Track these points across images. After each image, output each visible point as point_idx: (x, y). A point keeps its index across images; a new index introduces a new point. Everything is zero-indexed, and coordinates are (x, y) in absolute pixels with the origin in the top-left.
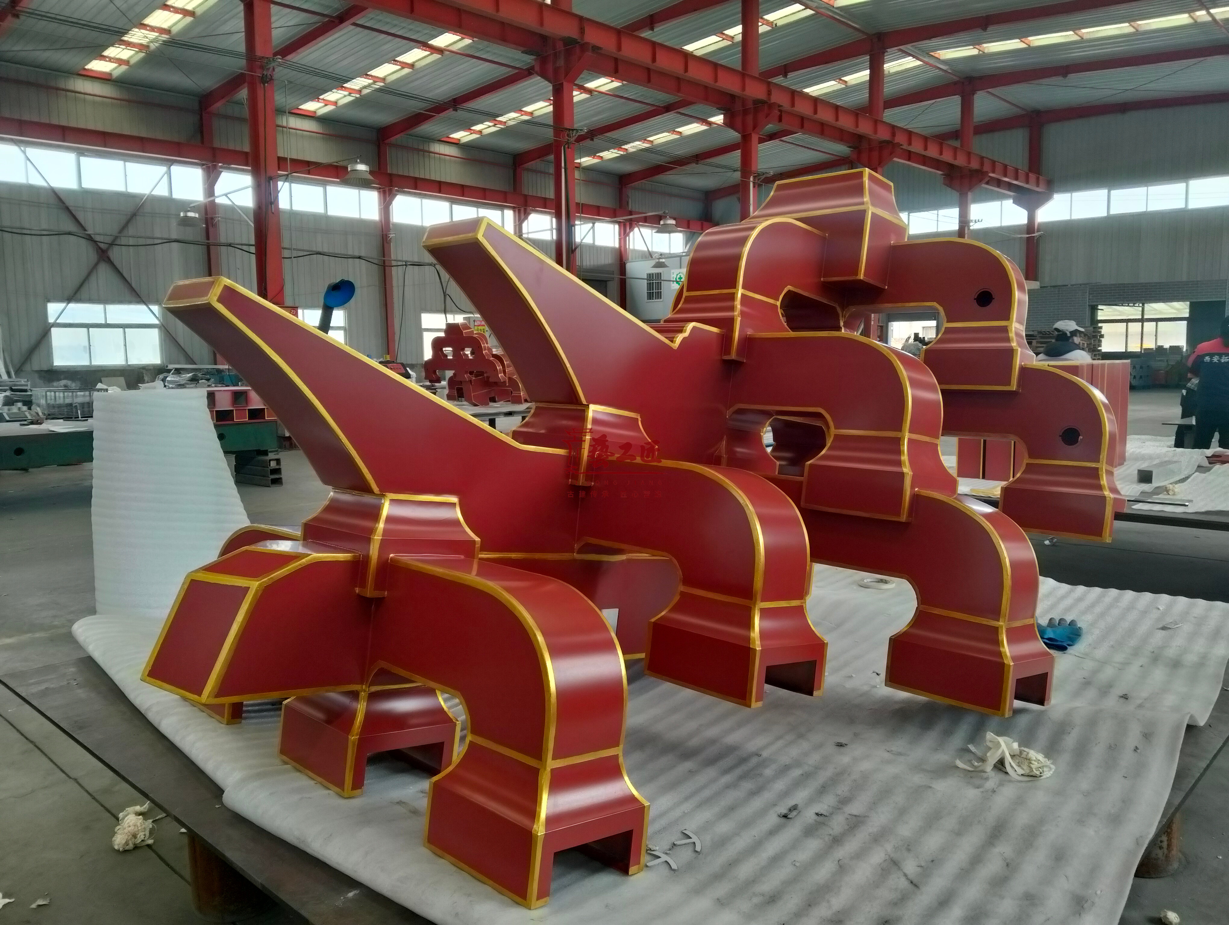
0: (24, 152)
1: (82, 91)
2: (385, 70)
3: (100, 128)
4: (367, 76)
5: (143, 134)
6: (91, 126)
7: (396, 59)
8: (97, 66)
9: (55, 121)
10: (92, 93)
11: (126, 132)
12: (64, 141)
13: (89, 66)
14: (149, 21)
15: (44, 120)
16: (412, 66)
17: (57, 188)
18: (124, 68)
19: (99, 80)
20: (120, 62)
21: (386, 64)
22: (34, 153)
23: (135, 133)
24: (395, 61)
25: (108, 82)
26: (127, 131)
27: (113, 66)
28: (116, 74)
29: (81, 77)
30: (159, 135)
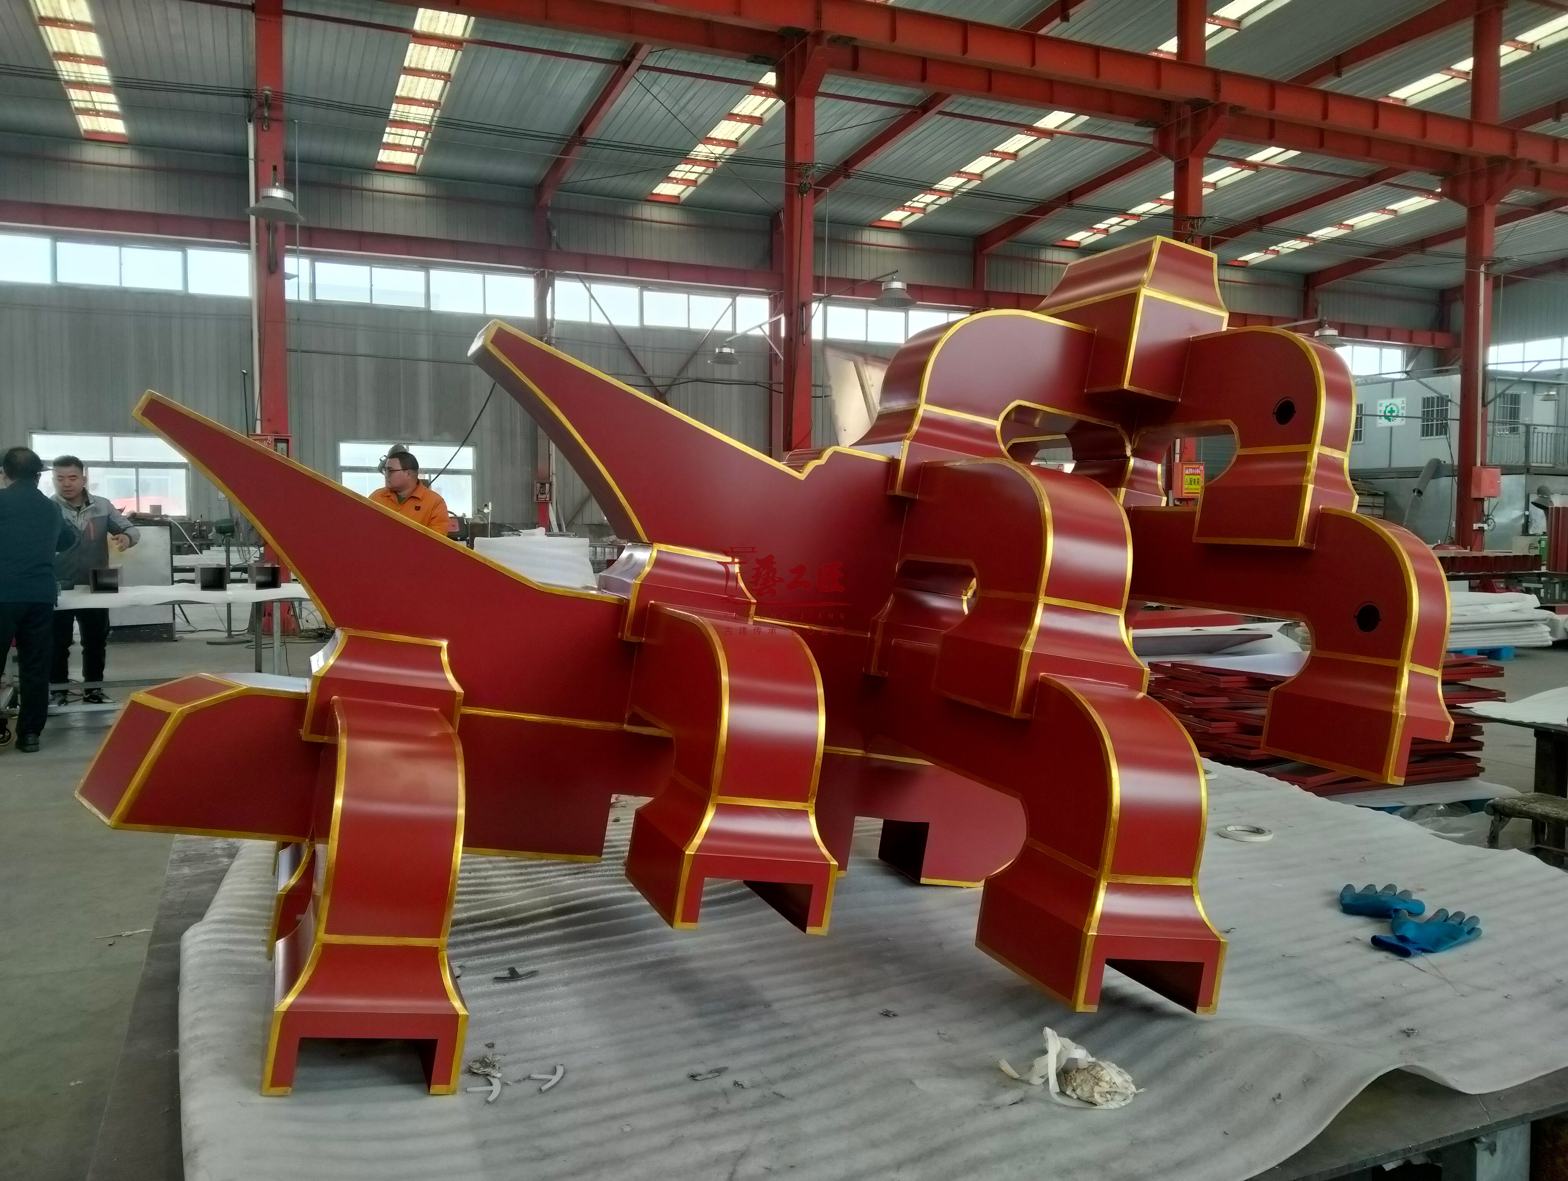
0: (589, 290)
1: (649, 218)
2: (981, 165)
3: (665, 258)
4: (960, 174)
5: (709, 263)
6: (656, 257)
7: (995, 149)
8: (665, 189)
9: (620, 254)
10: (659, 220)
11: (692, 261)
12: (627, 275)
13: (656, 191)
14: (715, 133)
15: (610, 253)
16: (1014, 155)
17: (619, 327)
18: (692, 189)
19: (666, 205)
20: (688, 183)
21: (983, 157)
22: (598, 289)
23: (700, 262)
24: (993, 152)
25: (676, 206)
26: (692, 258)
27: (681, 188)
28: (684, 196)
29: (650, 203)
30: (724, 263)
